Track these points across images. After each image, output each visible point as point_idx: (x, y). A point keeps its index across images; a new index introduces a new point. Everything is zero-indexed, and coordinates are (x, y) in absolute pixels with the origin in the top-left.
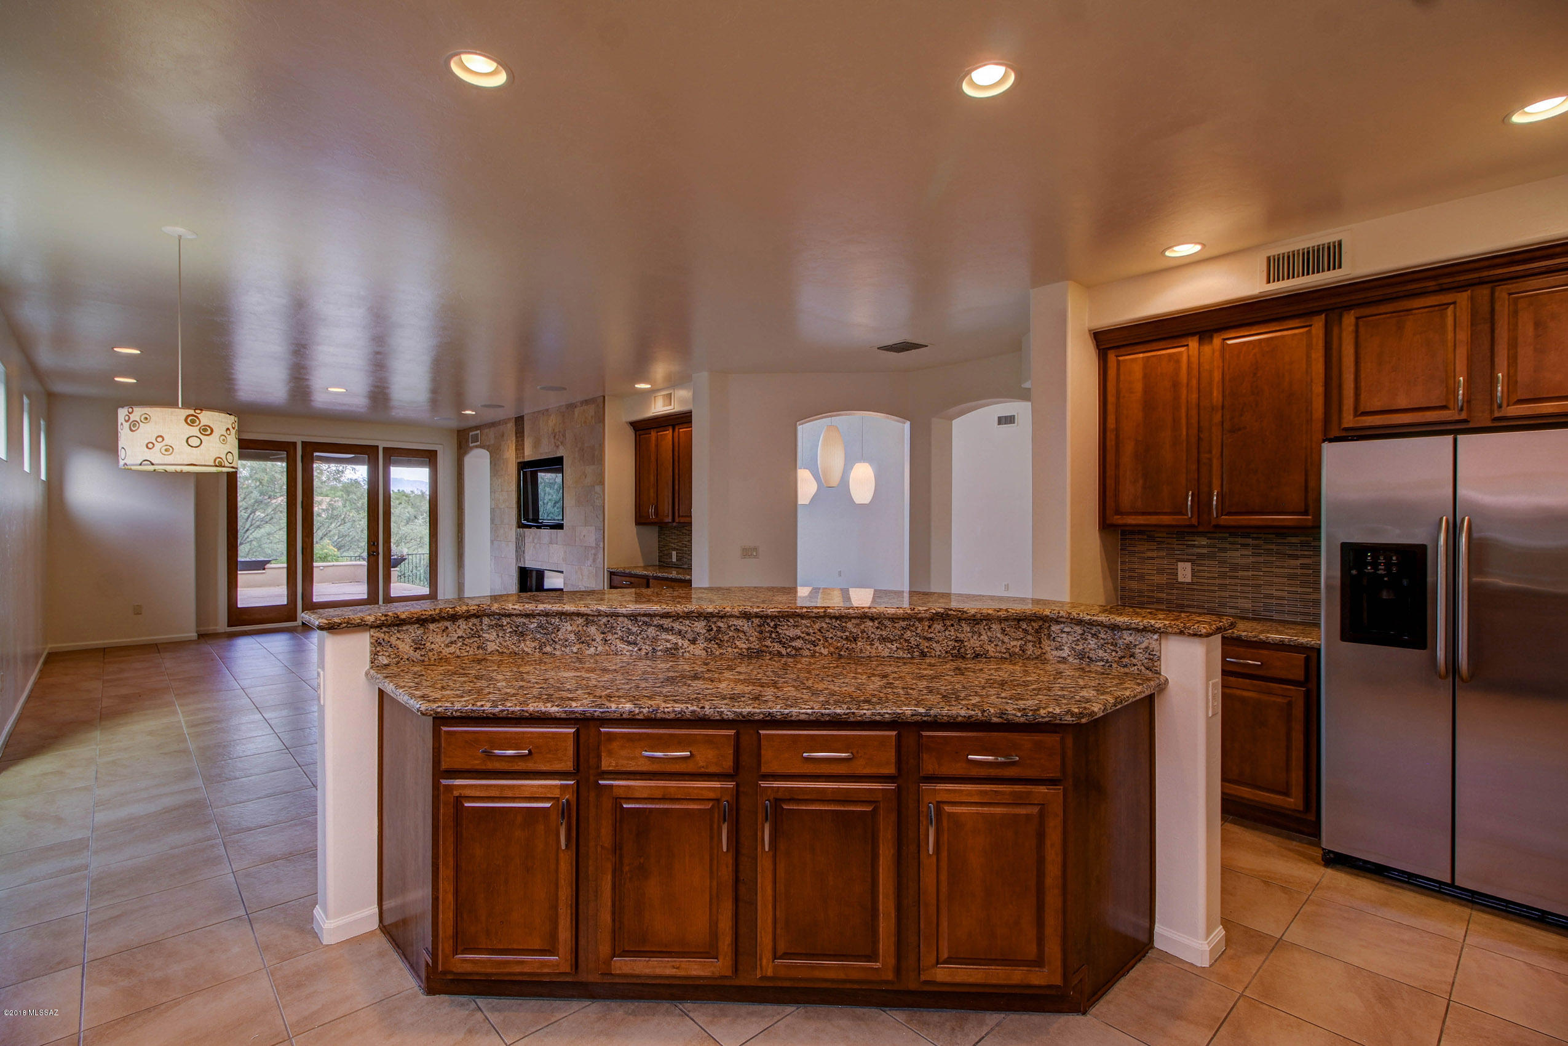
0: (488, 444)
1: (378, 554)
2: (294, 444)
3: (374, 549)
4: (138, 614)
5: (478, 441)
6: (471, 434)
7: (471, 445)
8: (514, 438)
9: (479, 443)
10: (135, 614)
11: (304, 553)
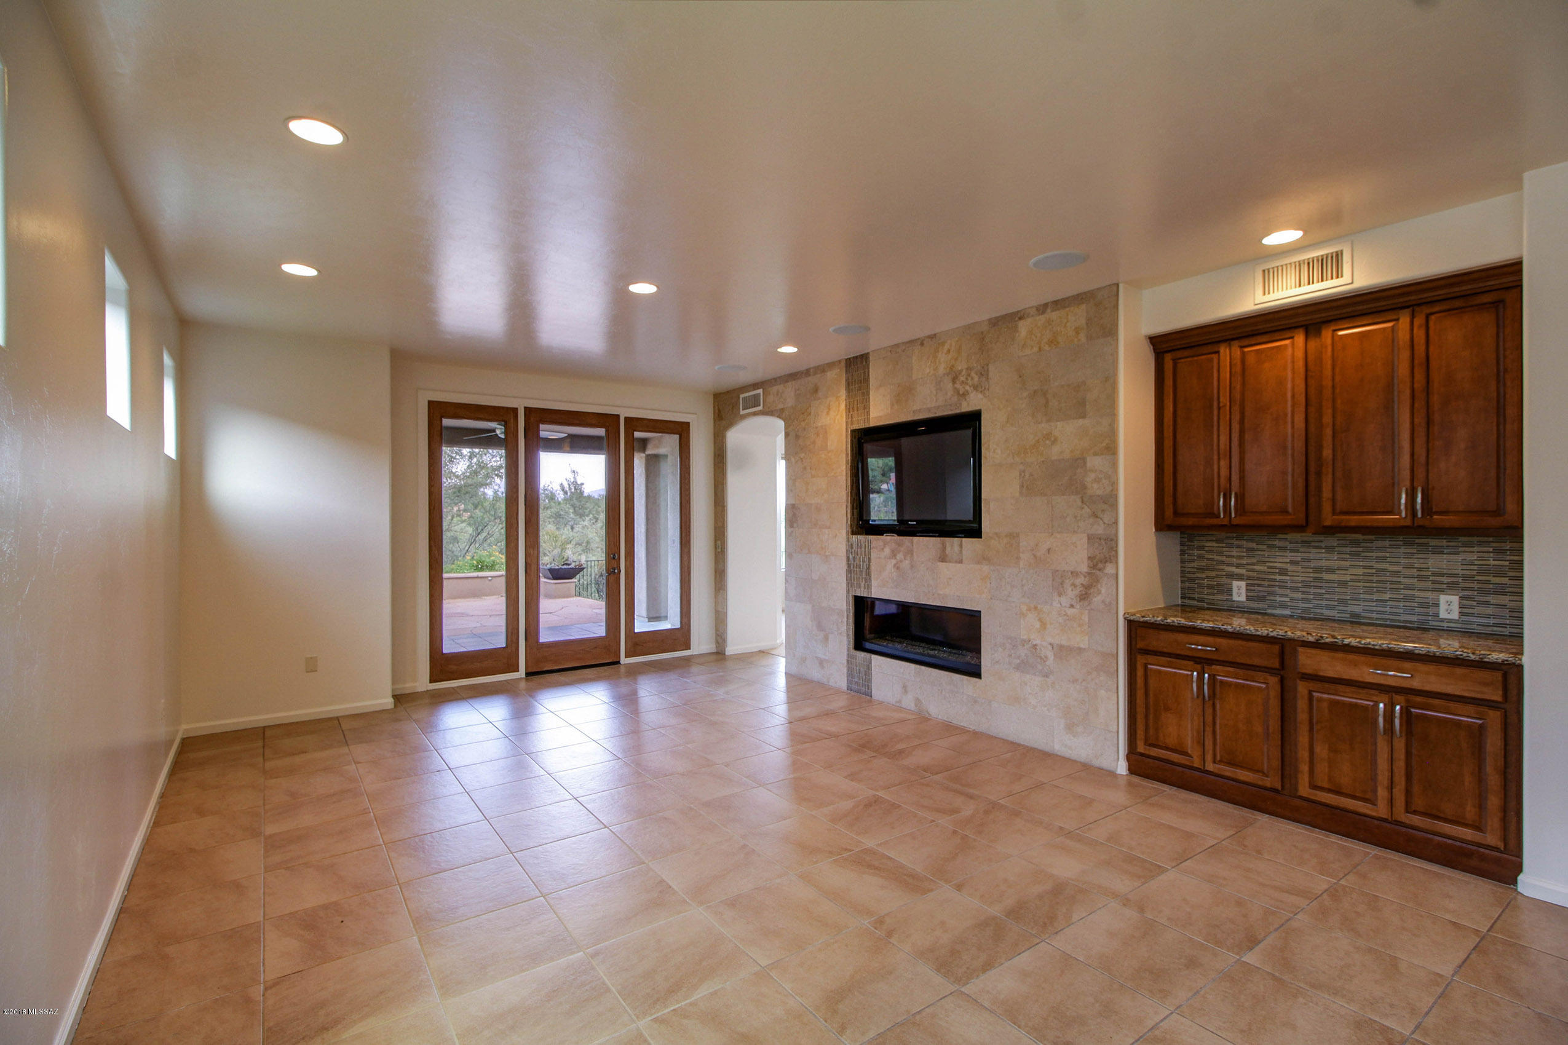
0: (780, 406)
1: (620, 571)
2: (515, 411)
3: (615, 564)
4: (312, 671)
5: (760, 405)
6: (742, 396)
7: (742, 412)
8: (843, 393)
9: (760, 408)
10: (307, 672)
11: (528, 571)
